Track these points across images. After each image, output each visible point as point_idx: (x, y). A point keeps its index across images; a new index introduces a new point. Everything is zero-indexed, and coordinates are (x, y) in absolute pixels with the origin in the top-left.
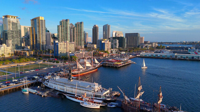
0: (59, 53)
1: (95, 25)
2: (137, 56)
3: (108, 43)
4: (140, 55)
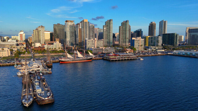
0: (87, 48)
1: (152, 22)
2: (168, 53)
3: (139, 40)
4: (173, 53)
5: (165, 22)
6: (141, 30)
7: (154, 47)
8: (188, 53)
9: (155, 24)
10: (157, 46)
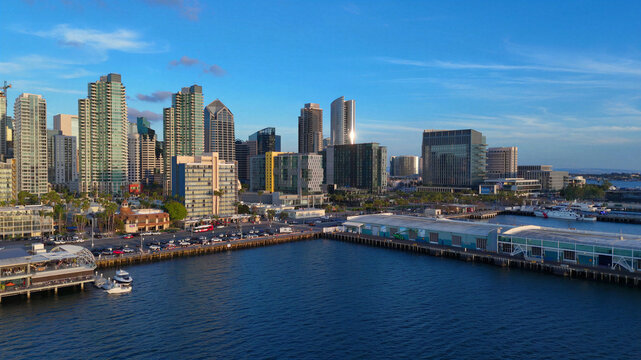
1: (308, 105)
2: (325, 230)
3: (210, 167)
4: (343, 229)
5: (348, 104)
6: (273, 130)
7: (295, 197)
8: (402, 231)
9: (320, 111)
10: (306, 191)
